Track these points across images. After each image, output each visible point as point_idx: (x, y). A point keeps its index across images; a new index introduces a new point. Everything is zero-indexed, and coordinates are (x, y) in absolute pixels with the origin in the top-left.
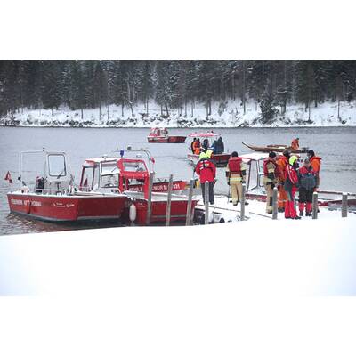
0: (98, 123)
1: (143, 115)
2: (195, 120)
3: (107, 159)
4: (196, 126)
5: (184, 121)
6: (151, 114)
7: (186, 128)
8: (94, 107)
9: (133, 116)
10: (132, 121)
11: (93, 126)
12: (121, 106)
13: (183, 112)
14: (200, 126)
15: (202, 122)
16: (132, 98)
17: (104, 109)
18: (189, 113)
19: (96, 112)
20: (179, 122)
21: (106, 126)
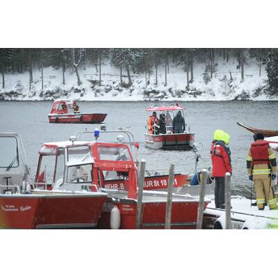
0: (27, 94)
1: (94, 82)
2: (170, 90)
3: (76, 143)
4: (171, 99)
5: (154, 92)
6: (106, 81)
7: (157, 101)
8: (20, 72)
9: (79, 83)
10: (77, 91)
11: (20, 98)
12: (61, 69)
13: (152, 79)
14: (176, 99)
15: (180, 93)
16: (77, 58)
17: (37, 75)
18: (161, 80)
19: (24, 78)
20: (147, 93)
21: (39, 98)
